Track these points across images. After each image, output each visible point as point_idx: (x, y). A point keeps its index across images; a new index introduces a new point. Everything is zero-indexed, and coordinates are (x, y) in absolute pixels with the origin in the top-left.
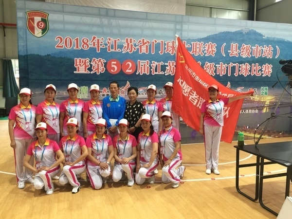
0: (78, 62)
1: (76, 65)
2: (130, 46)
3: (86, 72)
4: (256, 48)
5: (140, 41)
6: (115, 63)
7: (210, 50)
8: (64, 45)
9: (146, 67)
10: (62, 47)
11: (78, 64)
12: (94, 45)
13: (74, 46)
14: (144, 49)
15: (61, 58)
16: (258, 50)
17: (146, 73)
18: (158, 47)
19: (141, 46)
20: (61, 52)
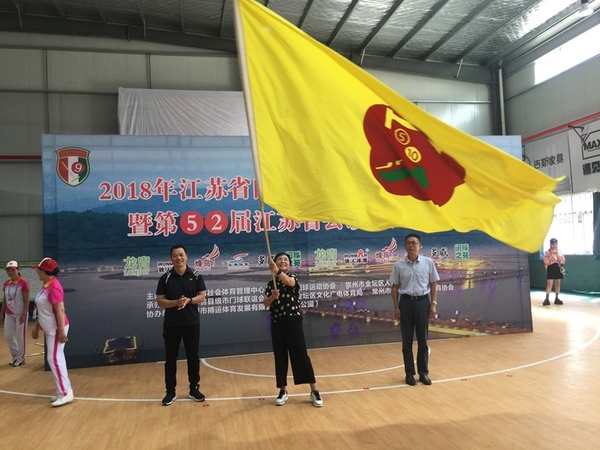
0: (134, 219)
1: (131, 224)
2: (217, 189)
3: (146, 234)
5: (234, 181)
6: (194, 216)
8: (112, 194)
9: (245, 221)
10: (109, 197)
11: (134, 222)
12: (159, 192)
13: (128, 194)
15: (107, 214)
17: (246, 229)
19: (235, 189)
20: (108, 205)
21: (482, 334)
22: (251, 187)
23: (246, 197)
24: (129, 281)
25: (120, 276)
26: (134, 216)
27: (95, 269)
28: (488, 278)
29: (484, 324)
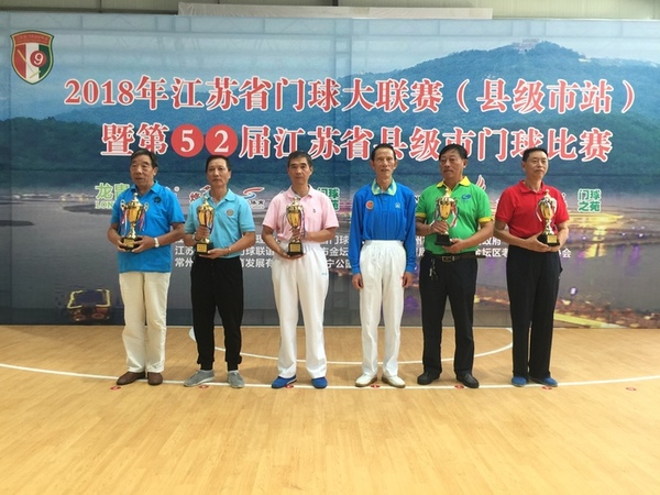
0: (110, 131)
1: (106, 139)
2: (224, 95)
3: (126, 154)
5: (248, 83)
6: (190, 132)
7: (427, 96)
8: (82, 97)
9: (262, 141)
10: (78, 101)
11: (109, 135)
12: (144, 96)
13: (103, 97)
14: (257, 101)
15: (75, 123)
16: (567, 94)
18: (290, 94)
20: (75, 112)
21: (611, 325)
22: (272, 92)
23: (264, 107)
24: (102, 216)
25: (90, 209)
26: (110, 127)
27: (58, 197)
28: (628, 243)
29: (616, 311)
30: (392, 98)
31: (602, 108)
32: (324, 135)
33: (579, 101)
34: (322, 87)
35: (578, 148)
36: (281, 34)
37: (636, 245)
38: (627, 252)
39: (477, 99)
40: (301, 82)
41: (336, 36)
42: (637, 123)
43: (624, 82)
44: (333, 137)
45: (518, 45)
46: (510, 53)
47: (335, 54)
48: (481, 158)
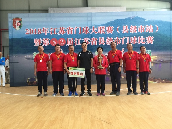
0: (36, 40)
2: (62, 31)
4: (140, 27)
5: (68, 28)
7: (110, 30)
10: (28, 34)
11: (36, 41)
12: (44, 32)
13: (34, 33)
14: (70, 32)
15: (28, 39)
16: (142, 28)
18: (78, 30)
19: (68, 31)
20: (28, 36)
21: (155, 82)
22: (73, 30)
23: (72, 33)
26: (36, 39)
27: (24, 56)
28: (158, 63)
29: (156, 79)
30: (102, 31)
31: (151, 31)
32: (86, 40)
33: (145, 30)
34: (85, 29)
35: (146, 41)
36: (75, 17)
37: (160, 63)
38: (158, 65)
39: (122, 30)
40: (80, 28)
41: (88, 17)
42: (159, 35)
43: (156, 25)
44: (88, 40)
45: (131, 17)
46: (129, 19)
47: (88, 21)
48: (123, 44)
